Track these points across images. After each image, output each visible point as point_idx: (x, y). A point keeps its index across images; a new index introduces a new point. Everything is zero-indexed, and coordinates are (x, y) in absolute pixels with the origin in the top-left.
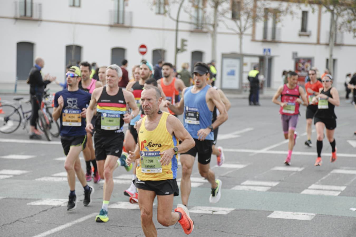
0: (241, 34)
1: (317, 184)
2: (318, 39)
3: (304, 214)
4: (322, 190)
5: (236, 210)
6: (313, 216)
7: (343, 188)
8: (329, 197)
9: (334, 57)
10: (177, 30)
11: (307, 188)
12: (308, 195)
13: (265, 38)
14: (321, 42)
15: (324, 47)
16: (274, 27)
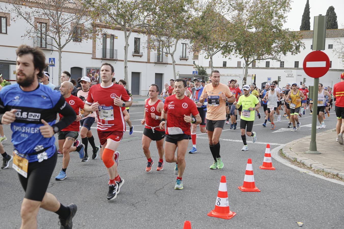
2: (149, 59)
13: (105, 57)
14: (151, 61)
15: (154, 64)
16: (112, 49)
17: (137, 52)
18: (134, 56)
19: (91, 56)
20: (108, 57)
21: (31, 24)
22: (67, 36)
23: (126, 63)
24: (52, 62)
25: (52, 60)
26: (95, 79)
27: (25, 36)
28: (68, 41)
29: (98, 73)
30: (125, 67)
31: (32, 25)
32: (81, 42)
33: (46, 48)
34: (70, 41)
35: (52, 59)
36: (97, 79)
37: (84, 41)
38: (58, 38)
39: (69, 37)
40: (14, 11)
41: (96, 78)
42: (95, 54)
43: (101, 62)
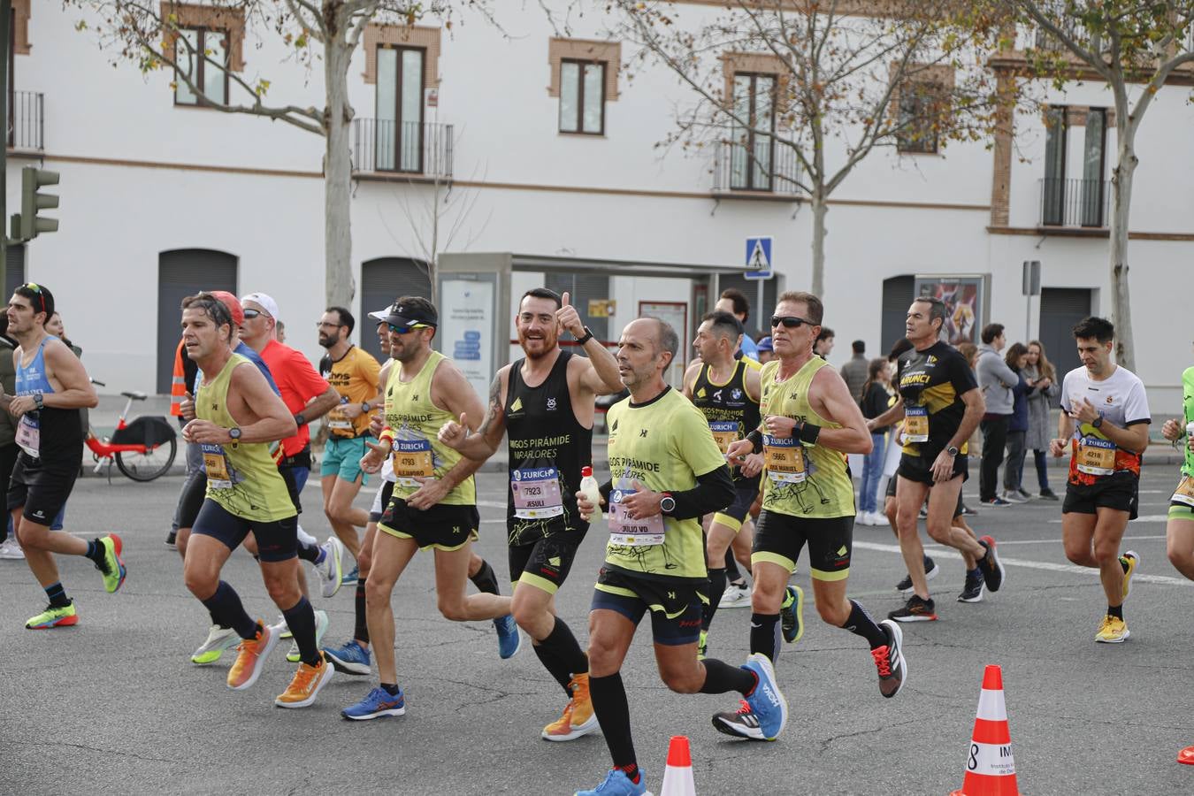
13: (1057, 220)
16: (1096, 176)
19: (985, 219)
20: (1073, 220)
21: (696, 89)
22: (855, 134)
23: (1120, 250)
24: (758, 259)
25: (761, 249)
26: (957, 330)
27: (670, 141)
28: (857, 155)
29: (971, 302)
30: (1118, 270)
31: (700, 91)
32: (934, 151)
33: (770, 189)
34: (865, 153)
35: (759, 243)
36: (967, 331)
37: (952, 147)
38: (812, 142)
39: (866, 136)
40: (631, 35)
41: (962, 327)
42: (1007, 211)
43: (1038, 247)
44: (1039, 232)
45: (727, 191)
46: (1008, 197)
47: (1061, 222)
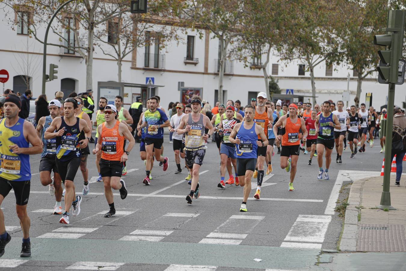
0: (120, 60)
1: (215, 232)
2: (206, 68)
3: (205, 267)
4: (222, 238)
5: (126, 265)
6: (215, 269)
7: (244, 236)
8: (231, 247)
9: (224, 89)
10: (45, 54)
11: (205, 237)
12: (207, 245)
13: (147, 65)
14: (209, 71)
15: (212, 76)
16: (157, 53)
17: (190, 56)
18: (186, 63)
19: (130, 65)
20: (152, 66)
24: (150, 83)
30: (221, 87)
33: (74, 54)
42: (136, 62)
43: (143, 74)
44: (144, 69)
45: (63, 54)
46: (136, 58)
47: (148, 66)
